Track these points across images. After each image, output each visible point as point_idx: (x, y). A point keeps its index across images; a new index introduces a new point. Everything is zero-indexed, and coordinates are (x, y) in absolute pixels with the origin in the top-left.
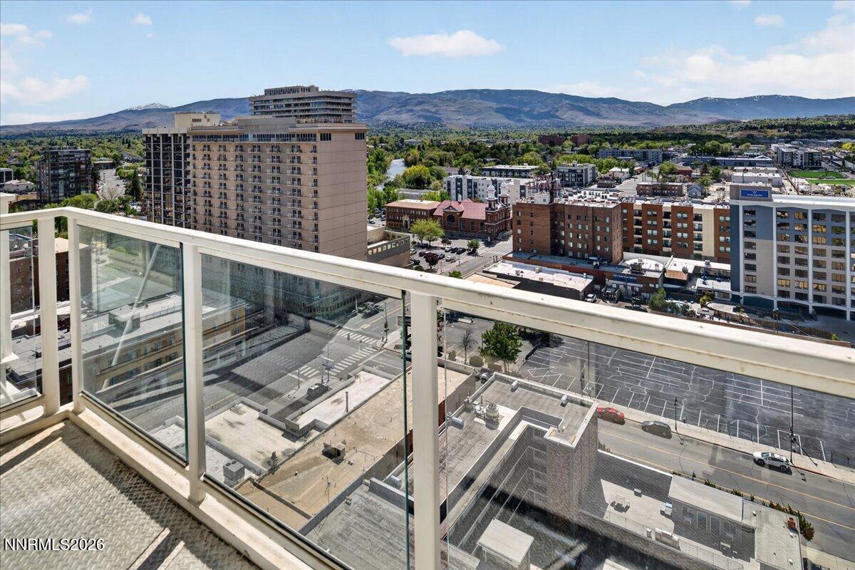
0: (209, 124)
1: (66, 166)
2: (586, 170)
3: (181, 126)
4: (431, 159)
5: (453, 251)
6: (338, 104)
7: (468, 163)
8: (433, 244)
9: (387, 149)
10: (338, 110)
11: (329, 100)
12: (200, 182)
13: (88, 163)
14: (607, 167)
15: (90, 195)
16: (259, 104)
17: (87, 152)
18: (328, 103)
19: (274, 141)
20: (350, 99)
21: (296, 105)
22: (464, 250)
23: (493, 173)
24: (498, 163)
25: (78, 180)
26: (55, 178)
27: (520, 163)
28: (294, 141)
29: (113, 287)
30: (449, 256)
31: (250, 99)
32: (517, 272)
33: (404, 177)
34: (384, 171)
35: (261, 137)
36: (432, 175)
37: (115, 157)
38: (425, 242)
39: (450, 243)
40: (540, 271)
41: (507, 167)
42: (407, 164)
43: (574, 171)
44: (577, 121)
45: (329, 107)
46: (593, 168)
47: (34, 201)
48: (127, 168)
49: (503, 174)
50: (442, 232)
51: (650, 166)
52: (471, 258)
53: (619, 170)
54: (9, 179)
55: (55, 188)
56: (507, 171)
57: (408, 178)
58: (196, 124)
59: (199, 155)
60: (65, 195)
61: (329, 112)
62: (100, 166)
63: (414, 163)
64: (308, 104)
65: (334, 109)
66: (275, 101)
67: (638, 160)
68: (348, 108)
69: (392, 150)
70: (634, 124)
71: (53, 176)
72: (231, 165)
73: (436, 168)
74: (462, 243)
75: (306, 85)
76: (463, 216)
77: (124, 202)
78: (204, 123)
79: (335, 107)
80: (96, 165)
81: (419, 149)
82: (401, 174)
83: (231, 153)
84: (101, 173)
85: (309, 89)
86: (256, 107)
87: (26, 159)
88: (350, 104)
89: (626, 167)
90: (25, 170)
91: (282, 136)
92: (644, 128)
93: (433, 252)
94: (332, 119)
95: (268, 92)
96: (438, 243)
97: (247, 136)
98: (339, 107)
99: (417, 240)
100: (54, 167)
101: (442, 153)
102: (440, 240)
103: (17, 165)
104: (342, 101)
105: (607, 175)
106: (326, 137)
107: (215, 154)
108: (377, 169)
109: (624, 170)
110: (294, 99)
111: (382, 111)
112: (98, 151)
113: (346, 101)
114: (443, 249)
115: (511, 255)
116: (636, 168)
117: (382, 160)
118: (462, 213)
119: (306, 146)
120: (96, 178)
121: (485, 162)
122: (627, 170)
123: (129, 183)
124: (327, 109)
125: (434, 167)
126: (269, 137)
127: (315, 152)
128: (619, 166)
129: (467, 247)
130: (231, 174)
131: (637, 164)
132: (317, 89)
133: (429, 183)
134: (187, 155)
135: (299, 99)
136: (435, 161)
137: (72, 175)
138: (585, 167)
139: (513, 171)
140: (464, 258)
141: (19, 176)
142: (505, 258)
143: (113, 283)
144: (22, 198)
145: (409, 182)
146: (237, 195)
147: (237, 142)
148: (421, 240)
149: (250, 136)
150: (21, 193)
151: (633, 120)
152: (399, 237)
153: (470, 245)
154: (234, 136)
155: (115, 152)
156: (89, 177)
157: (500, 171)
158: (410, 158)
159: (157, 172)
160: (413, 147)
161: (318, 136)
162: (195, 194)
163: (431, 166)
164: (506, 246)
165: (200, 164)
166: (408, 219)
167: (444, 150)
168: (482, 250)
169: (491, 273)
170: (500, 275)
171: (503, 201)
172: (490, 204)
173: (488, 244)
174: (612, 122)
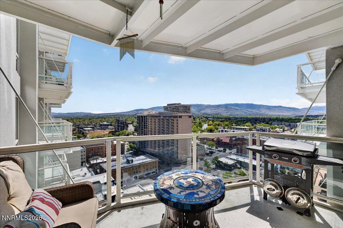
0: (152, 113)
1: (121, 123)
2: (266, 129)
3: (146, 113)
4: (216, 124)
5: (218, 151)
6: (186, 108)
7: (227, 125)
8: (213, 148)
9: (203, 121)
10: (186, 110)
11: (184, 107)
12: (150, 128)
13: (126, 122)
14: (274, 128)
15: (126, 130)
16: (165, 108)
17: (126, 120)
18: (183, 108)
19: (167, 118)
20: (190, 107)
21: (175, 108)
22: (222, 151)
23: (235, 129)
24: (237, 126)
25: (123, 127)
26: (118, 126)
27: (244, 126)
28: (172, 118)
29: (130, 153)
30: (217, 152)
31: (164, 107)
32: (237, 158)
33: (207, 129)
34: (201, 127)
35: (164, 117)
36: (215, 129)
37: (132, 121)
38: (210, 148)
39: (217, 149)
40: (244, 159)
41: (239, 127)
42: (208, 125)
43: (262, 129)
44: (267, 113)
45: (184, 109)
46: (269, 129)
47: (114, 131)
48: (135, 124)
49: (238, 129)
50: (215, 145)
51: (291, 129)
52: (224, 153)
53: (279, 129)
54: (109, 126)
55: (118, 128)
56: (239, 128)
57: (208, 129)
58: (149, 113)
59: (150, 121)
60: (120, 130)
61: (184, 110)
62: (129, 124)
63: (210, 125)
64: (178, 108)
65: (185, 110)
66: (170, 107)
67: (287, 126)
68: (189, 109)
69: (204, 121)
70: (288, 114)
71: (118, 125)
72: (157, 124)
73: (217, 127)
74: (222, 149)
75: (178, 103)
76: (223, 141)
77: (133, 132)
78: (151, 113)
79: (185, 109)
80: (128, 123)
81: (212, 121)
82: (206, 128)
83: (157, 121)
84: (129, 125)
85: (178, 104)
86: (165, 109)
87: (113, 121)
88: (190, 108)
89: (281, 128)
90: (112, 124)
91: (169, 116)
92: (291, 116)
93: (212, 150)
94: (183, 112)
95: (168, 105)
96: (214, 148)
97: (160, 117)
98: (187, 109)
99: (208, 147)
100: (118, 123)
101: (219, 122)
102: (215, 147)
103: (111, 123)
104: (188, 107)
105: (274, 131)
106: (180, 117)
107: (153, 121)
108: (199, 126)
109: (281, 129)
110: (175, 107)
111: (202, 110)
112: (129, 119)
113: (189, 107)
114: (215, 150)
115: (236, 153)
116: (285, 129)
117: (201, 124)
118: (222, 140)
119: (175, 119)
120: (127, 126)
121: (233, 125)
122: (282, 129)
123: (135, 128)
124: (183, 109)
125: (216, 126)
126: (166, 117)
127: (177, 121)
128: (279, 128)
129: (223, 150)
130: (157, 126)
131: (286, 128)
132: (181, 104)
133: (214, 131)
134: (147, 121)
135: (176, 107)
136: (217, 124)
137: (122, 125)
138: (266, 128)
139: (241, 128)
140: (221, 153)
141: (111, 125)
142: (234, 154)
143: (129, 152)
144: (111, 130)
145: (208, 130)
146: (158, 132)
147: (158, 118)
148: (209, 147)
149: (161, 116)
150: (111, 129)
151: (287, 113)
152: (201, 145)
153: (224, 149)
154: (158, 116)
155: (133, 120)
156: (126, 126)
157: (237, 128)
158: (209, 124)
159: (140, 125)
160: (210, 121)
161: (178, 117)
162: (148, 131)
163: (215, 126)
164: (234, 151)
165: (149, 123)
166: (206, 141)
167: (220, 122)
168: (228, 151)
169: (228, 158)
170: (231, 159)
171: (235, 137)
172: (231, 138)
173: (230, 150)
174: (280, 114)
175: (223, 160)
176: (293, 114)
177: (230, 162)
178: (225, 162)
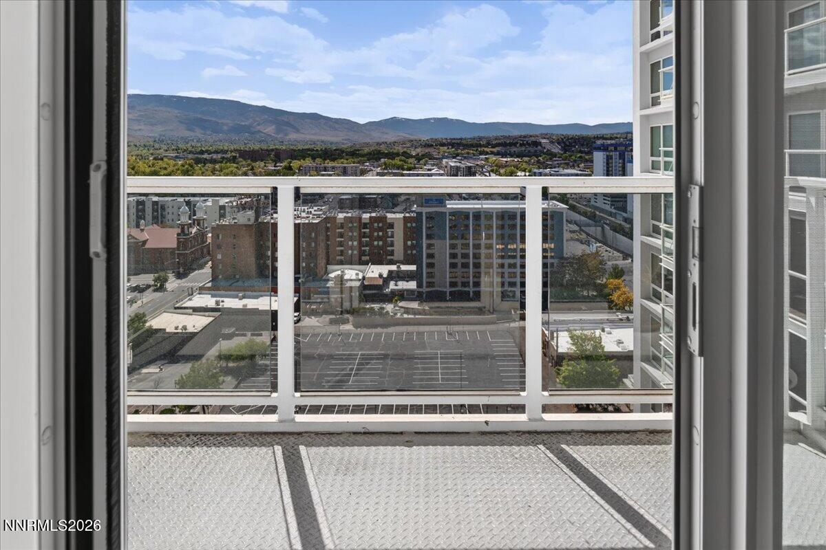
22: (148, 286)
32: (217, 303)
40: (243, 297)
44: (279, 136)
52: (158, 294)
70: (334, 139)
74: (148, 279)
76: (148, 246)
92: (343, 144)
115: (209, 285)
118: (145, 242)
129: (153, 283)
140: (149, 296)
142: (202, 289)
151: (334, 136)
153: (157, 280)
164: (202, 275)
168: (172, 284)
169: (185, 308)
170: (196, 310)
171: (198, 224)
172: (183, 229)
173: (180, 276)
174: (315, 138)
175: (167, 322)
176: (346, 140)
177: (196, 323)
178: (176, 328)
